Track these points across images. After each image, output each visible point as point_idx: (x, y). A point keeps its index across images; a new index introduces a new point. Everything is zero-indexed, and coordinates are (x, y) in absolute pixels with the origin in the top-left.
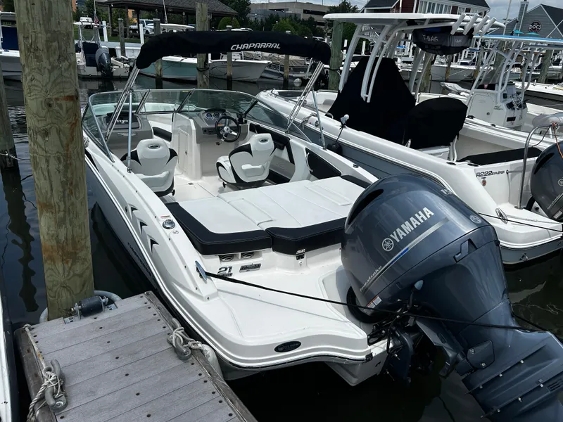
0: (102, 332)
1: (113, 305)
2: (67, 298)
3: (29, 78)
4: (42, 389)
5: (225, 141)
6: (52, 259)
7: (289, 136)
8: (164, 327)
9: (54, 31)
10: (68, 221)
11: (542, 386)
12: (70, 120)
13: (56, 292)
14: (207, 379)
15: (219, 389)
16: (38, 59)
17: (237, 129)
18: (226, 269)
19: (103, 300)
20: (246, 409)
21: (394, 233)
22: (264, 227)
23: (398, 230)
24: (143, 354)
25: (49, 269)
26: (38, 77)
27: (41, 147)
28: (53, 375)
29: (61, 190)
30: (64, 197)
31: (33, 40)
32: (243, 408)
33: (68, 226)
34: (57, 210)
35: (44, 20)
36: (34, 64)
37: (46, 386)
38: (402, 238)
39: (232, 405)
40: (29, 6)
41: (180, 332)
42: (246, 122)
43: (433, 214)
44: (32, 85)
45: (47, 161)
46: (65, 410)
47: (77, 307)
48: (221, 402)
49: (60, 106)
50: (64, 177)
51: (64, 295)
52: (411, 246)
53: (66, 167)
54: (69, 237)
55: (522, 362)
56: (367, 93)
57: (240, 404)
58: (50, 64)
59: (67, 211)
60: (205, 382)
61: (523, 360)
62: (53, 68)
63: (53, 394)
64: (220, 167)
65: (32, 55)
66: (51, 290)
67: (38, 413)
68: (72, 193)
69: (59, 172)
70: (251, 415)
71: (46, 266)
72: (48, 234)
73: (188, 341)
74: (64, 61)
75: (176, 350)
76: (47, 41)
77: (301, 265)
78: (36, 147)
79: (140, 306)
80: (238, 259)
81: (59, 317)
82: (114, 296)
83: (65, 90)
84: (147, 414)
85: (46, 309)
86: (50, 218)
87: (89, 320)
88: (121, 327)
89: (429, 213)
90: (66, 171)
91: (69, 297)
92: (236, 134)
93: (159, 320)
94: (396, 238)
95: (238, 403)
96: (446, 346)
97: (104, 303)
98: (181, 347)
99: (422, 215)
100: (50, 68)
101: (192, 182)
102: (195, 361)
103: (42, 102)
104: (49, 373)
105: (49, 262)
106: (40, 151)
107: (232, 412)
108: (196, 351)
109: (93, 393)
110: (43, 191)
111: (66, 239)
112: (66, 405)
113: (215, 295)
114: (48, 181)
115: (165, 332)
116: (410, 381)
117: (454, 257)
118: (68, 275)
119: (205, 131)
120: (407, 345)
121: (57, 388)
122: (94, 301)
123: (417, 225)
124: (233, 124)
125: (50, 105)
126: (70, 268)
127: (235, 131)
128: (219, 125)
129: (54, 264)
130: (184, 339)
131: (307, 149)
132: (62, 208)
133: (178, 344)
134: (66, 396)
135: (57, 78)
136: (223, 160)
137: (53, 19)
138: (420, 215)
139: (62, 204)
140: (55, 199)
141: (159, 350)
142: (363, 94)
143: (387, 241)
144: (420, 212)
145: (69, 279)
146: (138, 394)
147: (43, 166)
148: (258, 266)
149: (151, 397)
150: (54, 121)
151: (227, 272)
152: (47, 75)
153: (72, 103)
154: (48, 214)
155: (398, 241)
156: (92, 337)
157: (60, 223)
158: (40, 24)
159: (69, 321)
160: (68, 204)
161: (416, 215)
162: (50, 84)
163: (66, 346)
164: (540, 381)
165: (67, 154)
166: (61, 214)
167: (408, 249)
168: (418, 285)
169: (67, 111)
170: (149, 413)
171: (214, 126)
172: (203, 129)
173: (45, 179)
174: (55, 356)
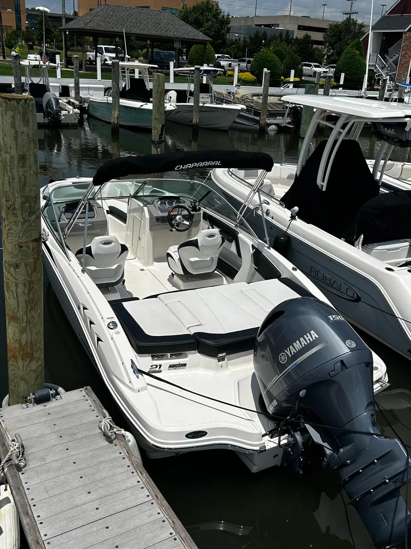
0: (50, 417)
1: (58, 396)
2: (24, 388)
3: (7, 228)
4: (9, 454)
5: (177, 230)
6: (15, 358)
7: (238, 230)
8: (97, 416)
9: (27, 196)
10: (28, 330)
11: (387, 481)
12: (34, 256)
13: (16, 382)
14: (125, 457)
15: (132, 464)
16: (15, 215)
17: (189, 218)
18: (157, 366)
19: (52, 392)
20: (151, 479)
21: (288, 349)
22: (192, 331)
23: (291, 347)
24: (80, 436)
25: (12, 365)
26: (14, 227)
27: (12, 275)
28: (17, 444)
29: (25, 306)
30: (26, 312)
31: (12, 202)
32: (148, 478)
33: (29, 333)
34: (21, 321)
35: (20, 190)
36: (12, 218)
37: (12, 451)
38: (293, 354)
39: (141, 475)
40: (11, 180)
41: (108, 420)
42: (200, 209)
43: (317, 337)
44: (10, 233)
45: (17, 286)
46: (25, 469)
47: (32, 397)
48: (133, 473)
49: (28, 247)
50: (28, 297)
51: (22, 385)
52: (298, 361)
53: (30, 290)
54: (29, 341)
55: (376, 461)
56: (323, 181)
57: (146, 475)
58: (23, 219)
59: (28, 322)
60: (124, 458)
61: (377, 460)
62: (25, 221)
63: (18, 457)
64: (169, 258)
65: (11, 213)
66: (12, 380)
67: (6, 469)
68: (33, 309)
69: (24, 293)
70: (153, 483)
71: (10, 363)
72: (13, 338)
73: (114, 428)
74: (33, 215)
75: (105, 434)
76: (22, 203)
77: (222, 367)
78: (9, 276)
79: (79, 398)
80: (167, 359)
81: (17, 403)
82: (60, 389)
83: (32, 235)
84: (80, 476)
85: (8, 395)
86: (16, 327)
87: (40, 407)
88: (65, 413)
89: (315, 335)
90: (29, 293)
91: (26, 387)
92: (188, 223)
93: (93, 410)
94: (289, 353)
95: (145, 474)
96: (326, 444)
97: (52, 394)
98: (108, 431)
99: (310, 337)
100: (23, 221)
101: (144, 268)
102: (118, 443)
103: (15, 245)
104: (13, 442)
105: (13, 359)
106: (12, 279)
107: (140, 480)
108: (119, 436)
109: (44, 459)
110: (12, 307)
111: (26, 343)
112: (25, 465)
113: (145, 389)
114: (16, 299)
115: (98, 420)
116: (301, 472)
117: (329, 374)
118: (26, 370)
119: (158, 220)
120: (297, 442)
121: (20, 454)
122: (45, 392)
123: (305, 344)
124: (186, 212)
125: (21, 247)
126: (28, 365)
127: (187, 221)
128: (171, 213)
129: (16, 361)
130: (111, 426)
131: (253, 246)
132: (24, 321)
133: (106, 429)
134: (25, 460)
135: (27, 228)
136: (173, 250)
137: (26, 188)
138: (307, 337)
139: (25, 317)
140: (20, 314)
141: (92, 433)
142: (319, 181)
143: (282, 355)
144: (308, 334)
145: (27, 374)
146: (74, 463)
147: (13, 290)
148: (184, 365)
149: (83, 465)
150: (23, 257)
151: (157, 369)
152: (20, 225)
153: (36, 243)
154: (14, 324)
155: (290, 356)
156: (43, 420)
157: (22, 331)
158: (18, 192)
159: (25, 407)
160: (30, 316)
161: (305, 336)
162: (22, 232)
163: (24, 425)
164: (386, 477)
165: (31, 280)
166: (24, 324)
167: (296, 363)
168: (302, 393)
169: (33, 250)
170: (82, 476)
171: (166, 214)
172: (156, 217)
173: (14, 299)
174: (17, 431)
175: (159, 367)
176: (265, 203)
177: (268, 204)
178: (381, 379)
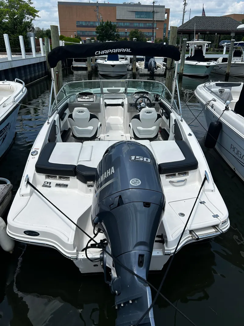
7: (172, 110)
18: (48, 183)
23: (99, 179)
42: (160, 100)
43: (114, 172)
77: (90, 190)
80: (57, 179)
89: (113, 170)
94: (98, 184)
96: (114, 269)
113: (27, 195)
117: (110, 206)
119: (131, 105)
131: (175, 120)
148: (66, 186)
151: (48, 185)
155: (97, 187)
167: (97, 193)
175: (49, 183)
176: (213, 100)
177: (215, 101)
178: (217, 225)
